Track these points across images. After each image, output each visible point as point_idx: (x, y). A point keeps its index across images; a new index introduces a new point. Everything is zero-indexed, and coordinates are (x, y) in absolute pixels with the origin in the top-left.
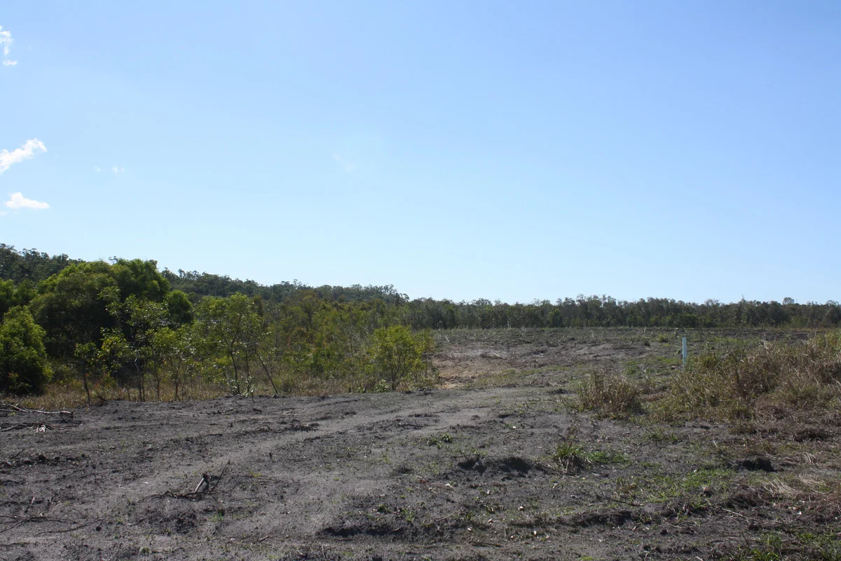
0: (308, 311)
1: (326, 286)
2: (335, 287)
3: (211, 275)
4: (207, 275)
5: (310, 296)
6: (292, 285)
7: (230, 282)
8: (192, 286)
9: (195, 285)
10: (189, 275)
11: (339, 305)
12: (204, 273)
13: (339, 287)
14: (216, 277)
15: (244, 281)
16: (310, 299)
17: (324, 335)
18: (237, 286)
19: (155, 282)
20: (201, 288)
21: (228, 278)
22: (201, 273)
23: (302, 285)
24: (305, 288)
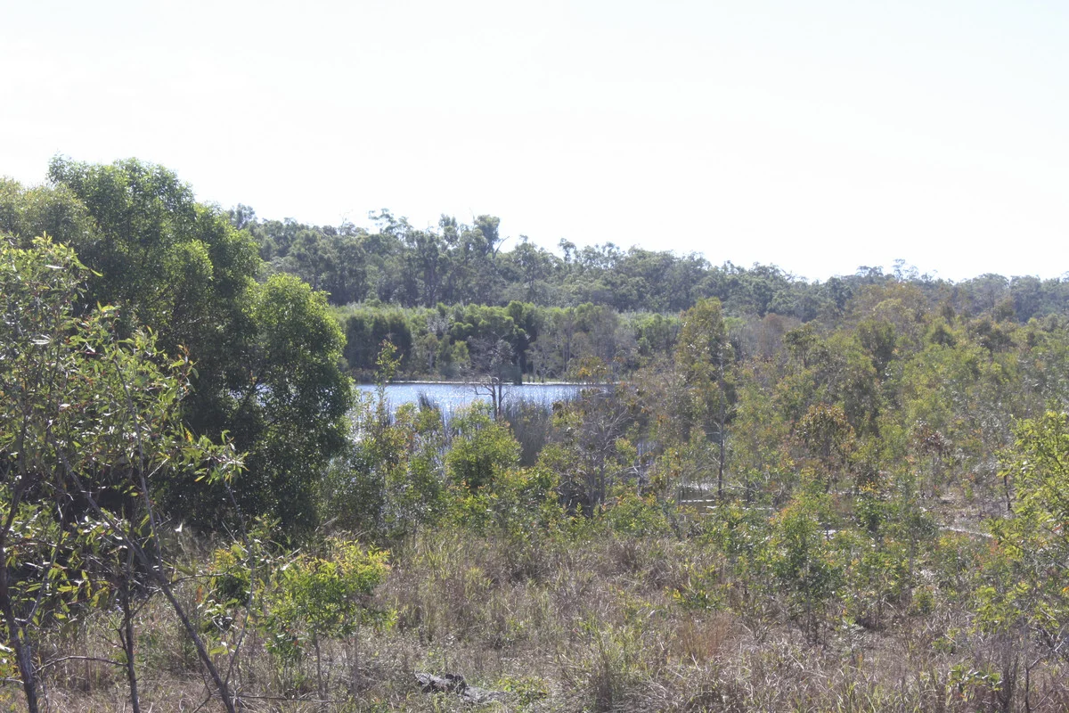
0: (883, 350)
1: (991, 276)
2: (1015, 279)
3: (652, 254)
4: (642, 255)
5: (894, 302)
6: (889, 277)
7: (706, 274)
8: (598, 285)
9: (608, 283)
10: (591, 254)
11: (995, 326)
12: (633, 250)
13: (1028, 278)
14: (667, 260)
15: (748, 266)
16: (896, 309)
17: (909, 432)
18: (728, 287)
19: (198, 248)
20: (623, 290)
21: (700, 262)
22: (624, 249)
23: (919, 277)
24: (929, 285)
